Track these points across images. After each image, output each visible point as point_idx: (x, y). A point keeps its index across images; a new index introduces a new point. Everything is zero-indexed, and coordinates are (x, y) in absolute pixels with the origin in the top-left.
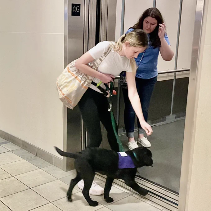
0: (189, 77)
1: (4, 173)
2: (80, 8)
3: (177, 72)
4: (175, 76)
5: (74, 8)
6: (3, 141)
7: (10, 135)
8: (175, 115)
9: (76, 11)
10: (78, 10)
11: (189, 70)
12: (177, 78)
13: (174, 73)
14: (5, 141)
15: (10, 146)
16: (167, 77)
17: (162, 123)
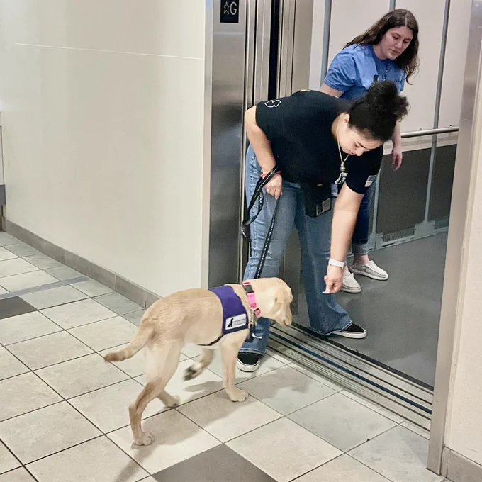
0: (456, 145)
1: (77, 346)
2: (237, 8)
3: (438, 135)
4: (434, 142)
5: (227, 7)
6: (77, 276)
7: (91, 263)
8: (433, 223)
9: (230, 12)
10: (233, 11)
11: (457, 130)
12: (438, 145)
13: (432, 135)
14: (80, 275)
15: (89, 287)
16: (417, 143)
17: (408, 239)
